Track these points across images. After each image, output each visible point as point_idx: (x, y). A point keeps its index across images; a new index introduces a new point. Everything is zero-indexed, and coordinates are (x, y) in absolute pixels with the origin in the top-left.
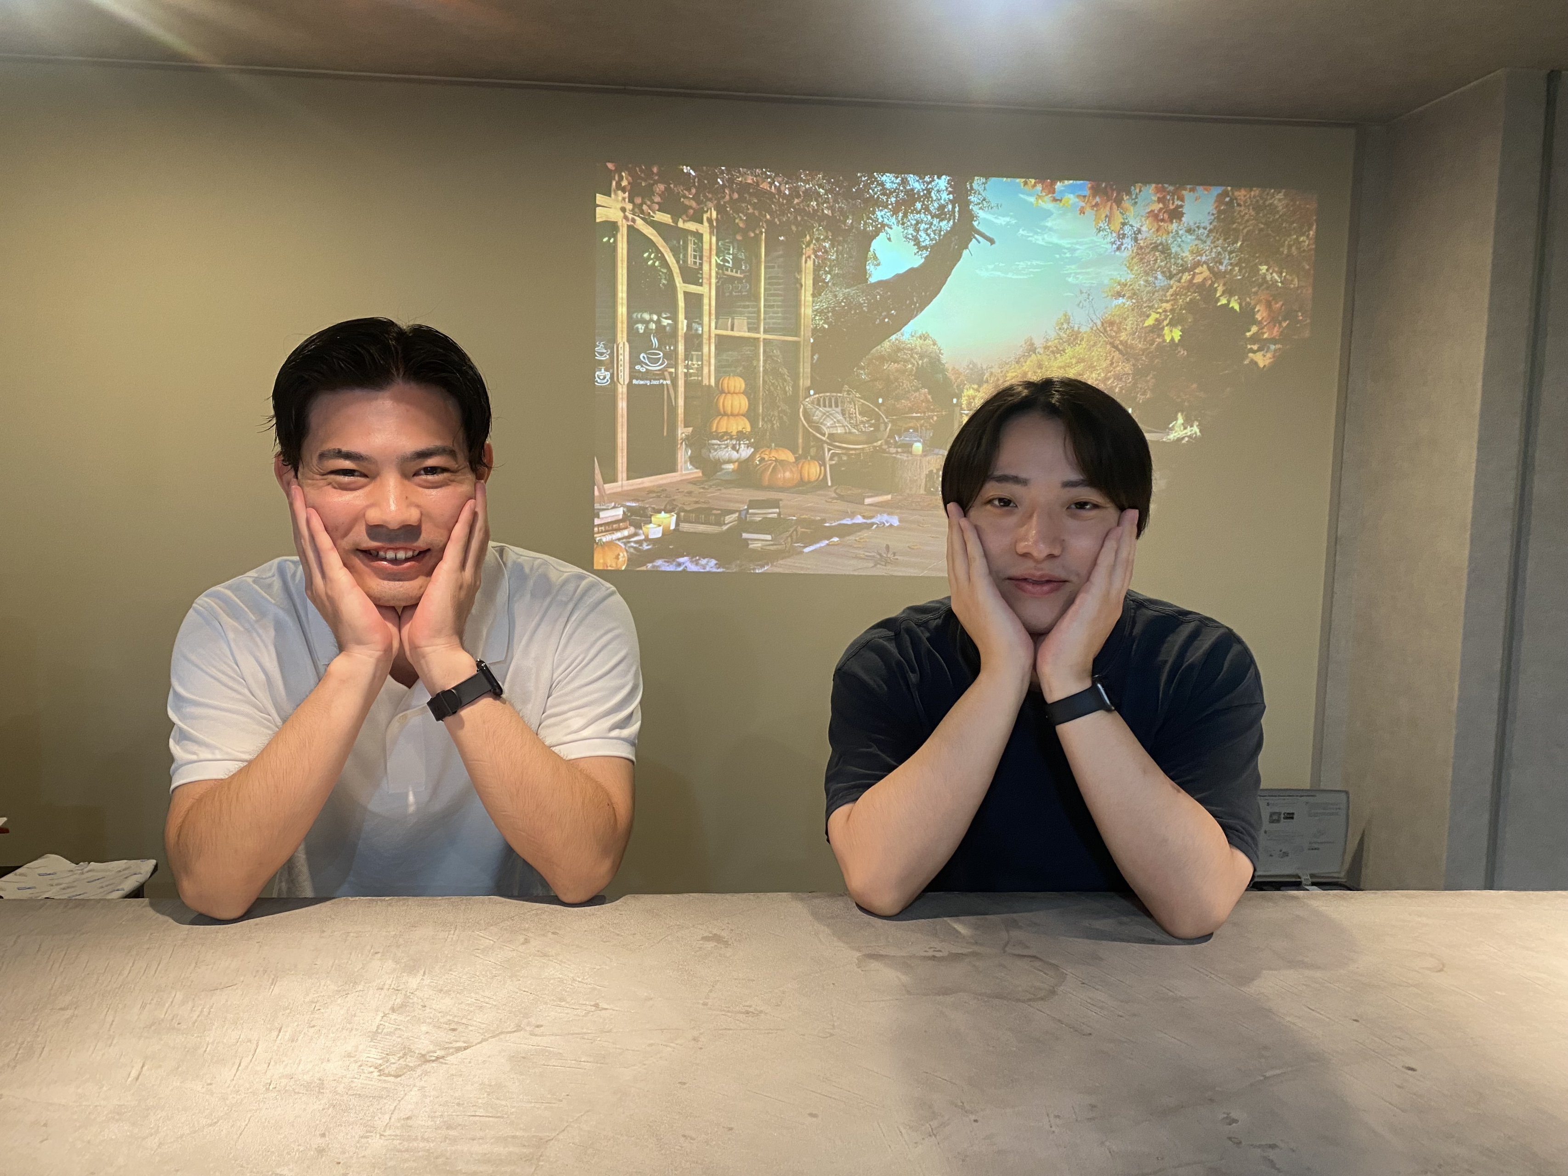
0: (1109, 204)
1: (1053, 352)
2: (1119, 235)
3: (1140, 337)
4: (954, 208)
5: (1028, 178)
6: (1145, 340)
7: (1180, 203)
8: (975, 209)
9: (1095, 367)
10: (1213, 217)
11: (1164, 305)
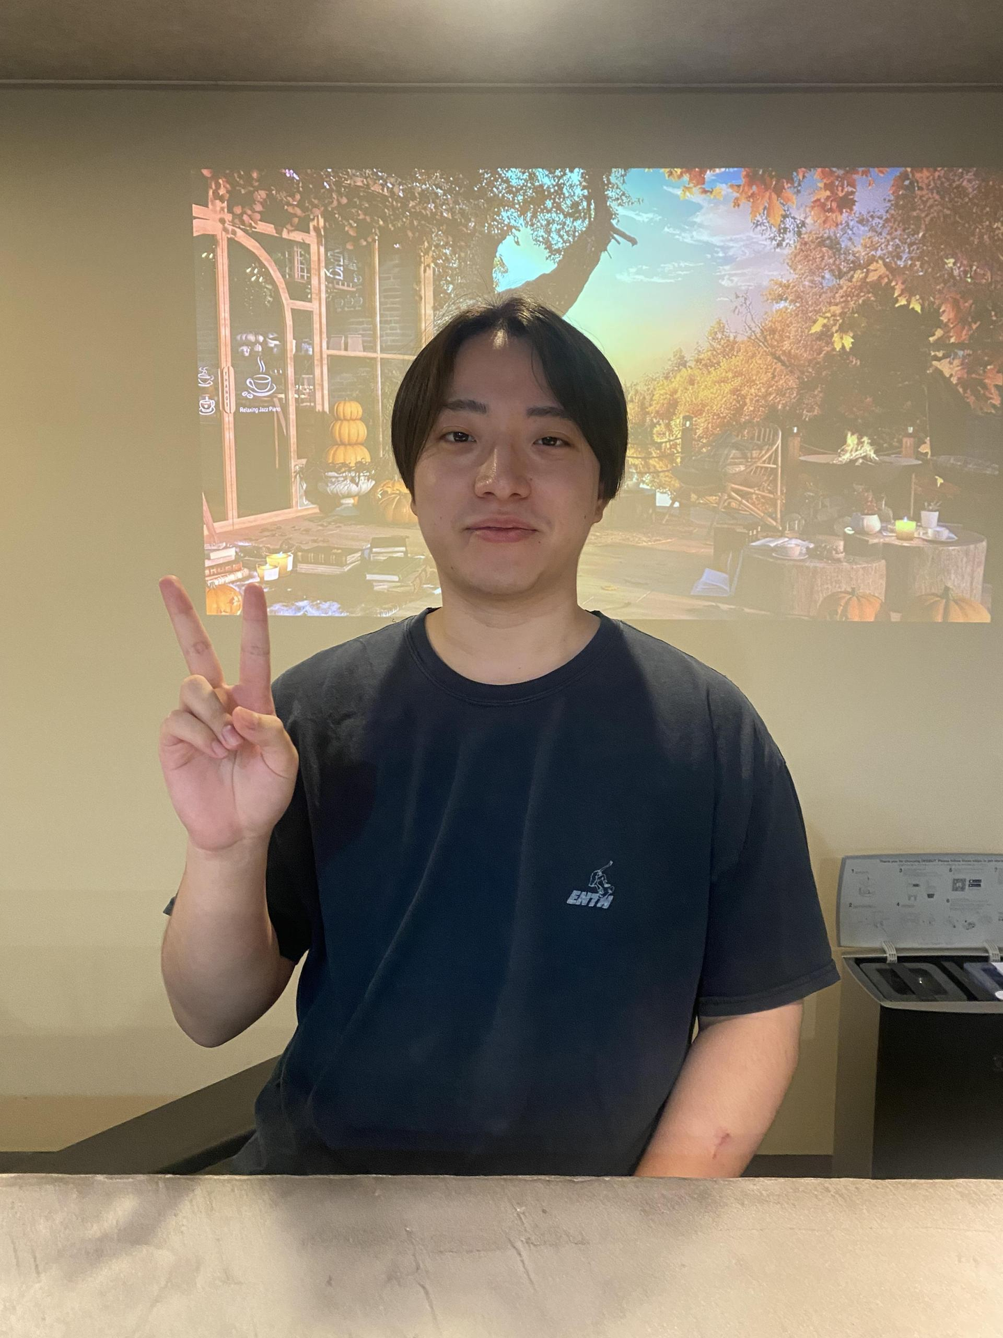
0: (767, 194)
1: (706, 365)
2: (779, 230)
3: (805, 346)
4: (589, 205)
5: (674, 168)
6: (811, 349)
7: (850, 189)
8: (612, 204)
9: (754, 381)
10: (889, 204)
11: (833, 308)
